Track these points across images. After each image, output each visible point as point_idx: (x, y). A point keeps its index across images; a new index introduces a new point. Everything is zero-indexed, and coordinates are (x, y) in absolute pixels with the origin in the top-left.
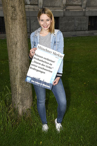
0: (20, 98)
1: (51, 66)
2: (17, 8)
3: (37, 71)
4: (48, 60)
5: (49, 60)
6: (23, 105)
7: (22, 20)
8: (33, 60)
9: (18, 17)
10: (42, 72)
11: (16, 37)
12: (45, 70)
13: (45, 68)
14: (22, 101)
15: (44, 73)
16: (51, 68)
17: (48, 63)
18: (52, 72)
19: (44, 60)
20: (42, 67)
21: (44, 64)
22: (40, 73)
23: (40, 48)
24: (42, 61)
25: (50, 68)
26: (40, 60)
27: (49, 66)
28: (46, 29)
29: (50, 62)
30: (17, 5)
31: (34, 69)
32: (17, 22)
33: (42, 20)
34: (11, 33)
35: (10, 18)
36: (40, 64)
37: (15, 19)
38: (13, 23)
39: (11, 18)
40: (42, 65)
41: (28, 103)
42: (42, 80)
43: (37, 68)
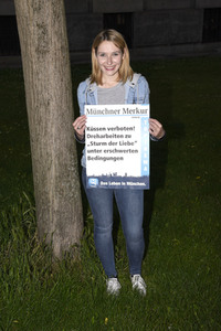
0: (55, 219)
1: (130, 140)
2: (49, 29)
3: (105, 159)
4: (118, 129)
5: (121, 129)
6: (63, 235)
7: (59, 54)
8: (88, 141)
9: (51, 47)
10: (115, 159)
11: (47, 89)
12: (121, 151)
13: (118, 147)
14: (61, 226)
15: (122, 158)
16: (132, 144)
17: (122, 136)
18: (136, 151)
19: (110, 133)
20: (112, 148)
21: (114, 140)
22: (112, 161)
23: (91, 112)
24: (107, 136)
25: (129, 144)
26: (102, 137)
27: (125, 140)
28: (110, 73)
29: (124, 133)
30: (49, 21)
31: (97, 158)
32: (50, 57)
33: (103, 55)
34: (36, 82)
35: (33, 49)
36: (105, 144)
37: (45, 52)
38: (41, 59)
39: (37, 50)
40: (111, 144)
41: (74, 231)
42: (123, 175)
43: (102, 155)
